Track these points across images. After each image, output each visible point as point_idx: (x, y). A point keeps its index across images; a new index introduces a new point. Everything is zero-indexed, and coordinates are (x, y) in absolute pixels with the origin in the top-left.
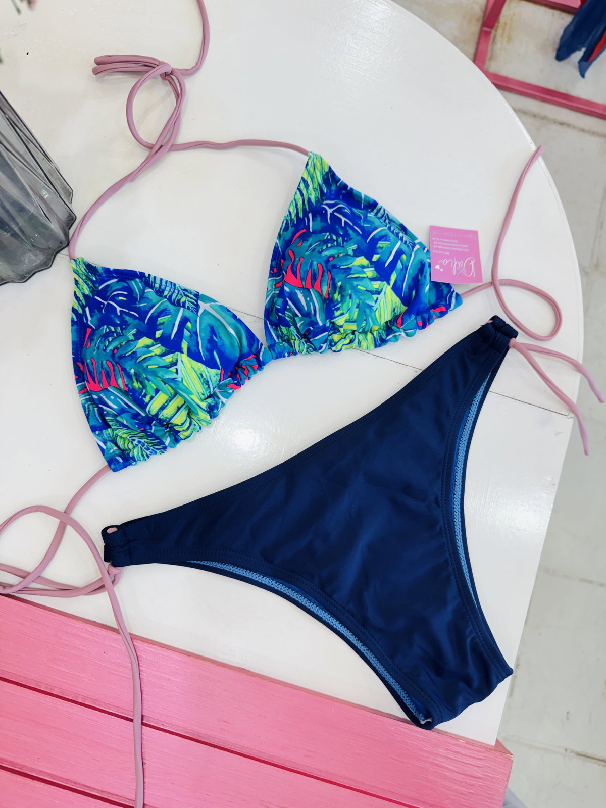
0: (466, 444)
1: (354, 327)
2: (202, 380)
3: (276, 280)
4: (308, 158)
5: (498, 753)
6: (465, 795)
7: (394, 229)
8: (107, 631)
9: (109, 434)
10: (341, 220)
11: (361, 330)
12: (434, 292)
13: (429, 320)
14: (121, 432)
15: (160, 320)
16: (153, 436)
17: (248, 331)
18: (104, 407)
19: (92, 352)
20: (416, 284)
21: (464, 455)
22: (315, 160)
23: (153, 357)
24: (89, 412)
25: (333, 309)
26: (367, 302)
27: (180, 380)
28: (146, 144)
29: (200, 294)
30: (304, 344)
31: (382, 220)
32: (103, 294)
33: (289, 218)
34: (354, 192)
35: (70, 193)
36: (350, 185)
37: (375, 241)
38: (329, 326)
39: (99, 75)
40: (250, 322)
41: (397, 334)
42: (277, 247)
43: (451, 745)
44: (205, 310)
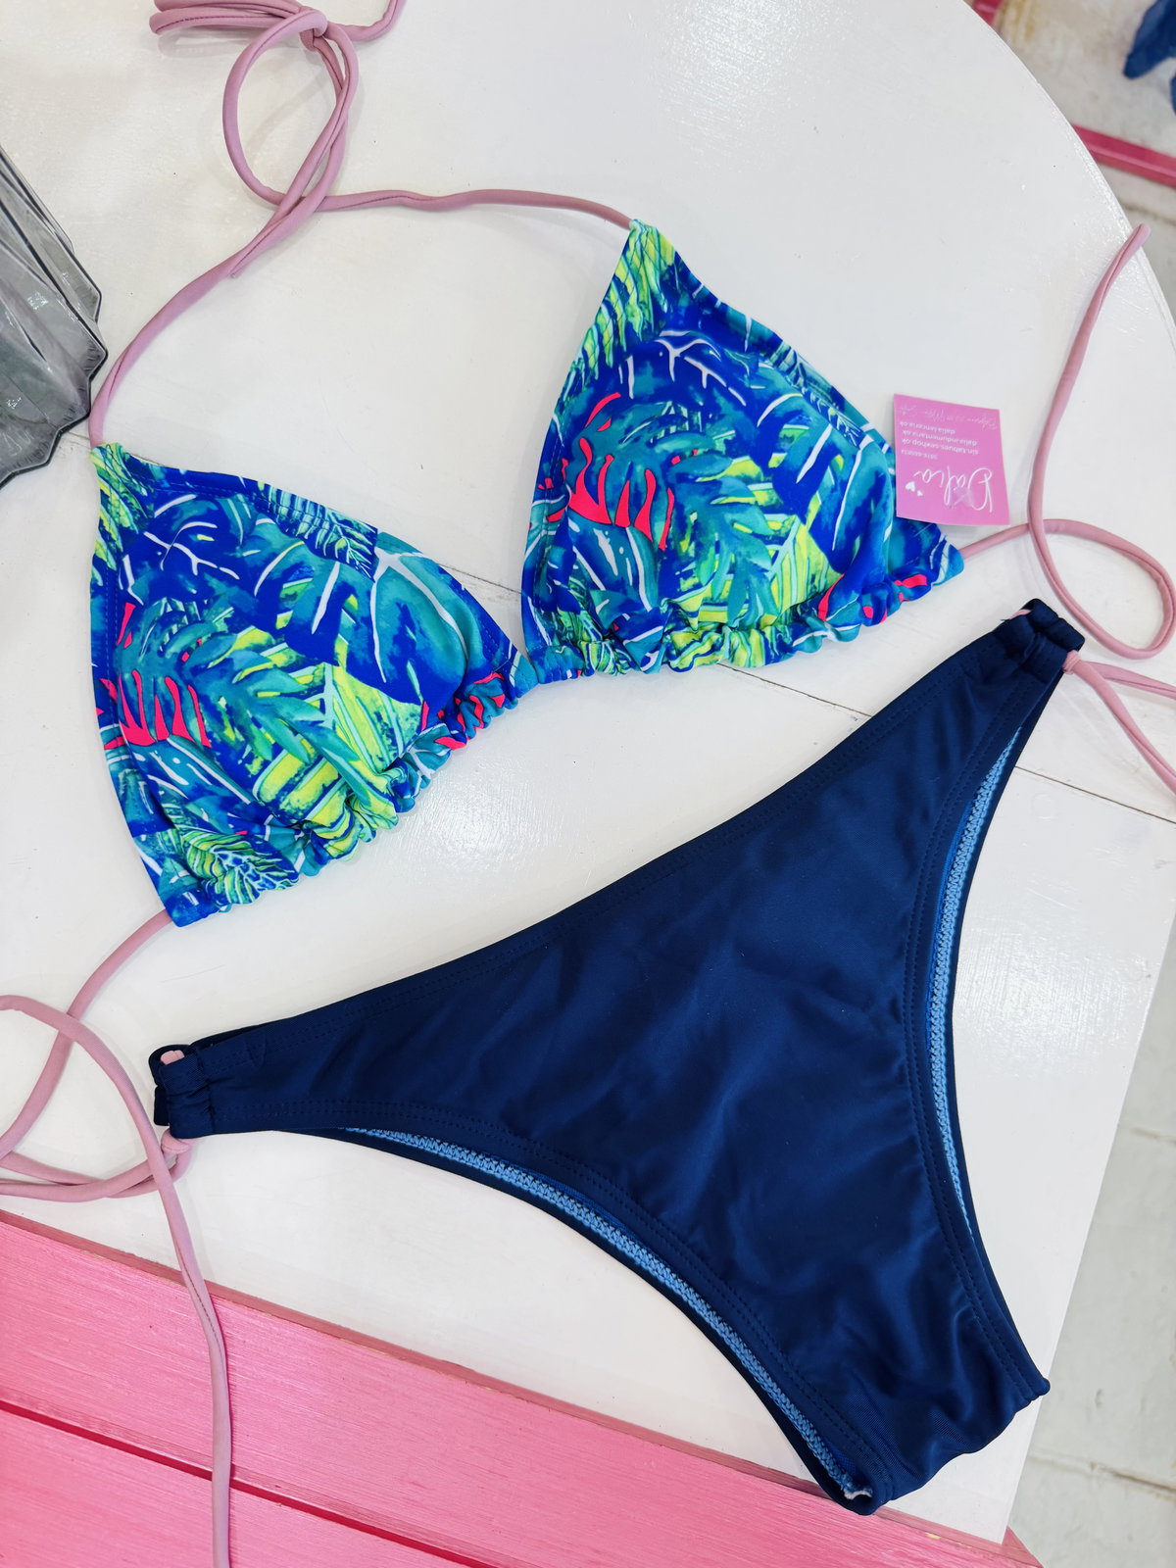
0: (961, 883)
1: (721, 615)
2: (379, 726)
3: (548, 504)
4: (628, 232)
7: (817, 399)
8: (156, 1278)
9: (170, 841)
10: (700, 372)
11: (736, 624)
12: (901, 541)
13: (889, 606)
14: (197, 838)
15: (288, 588)
16: (266, 848)
17: (485, 619)
18: (160, 782)
19: (135, 657)
20: (864, 522)
21: (956, 907)
22: (644, 237)
23: (269, 674)
24: (125, 790)
25: (678, 573)
26: (755, 560)
27: (330, 727)
28: (266, 193)
29: (379, 532)
30: (609, 652)
31: (790, 378)
32: (162, 526)
33: (584, 365)
34: (730, 312)
35: (95, 298)
36: (722, 298)
37: (776, 422)
38: (667, 612)
39: (166, 33)
40: (489, 599)
41: (817, 634)
42: (553, 427)
43: (909, 1546)
44: (389, 569)
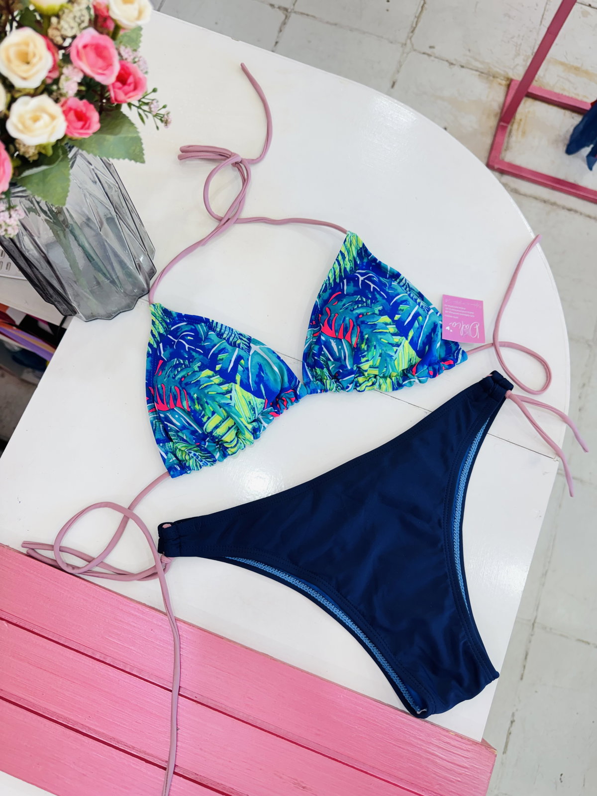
0: (466, 476)
1: (376, 372)
2: (250, 407)
3: (314, 330)
4: (346, 235)
5: (483, 747)
6: (453, 782)
7: (413, 296)
8: (156, 612)
9: (170, 446)
10: (370, 286)
11: (382, 375)
12: (444, 348)
13: (439, 371)
14: (181, 445)
15: (220, 356)
16: (206, 450)
17: (289, 370)
18: (169, 424)
19: (162, 379)
20: (429, 340)
21: (464, 485)
22: (352, 237)
23: (213, 386)
24: (155, 427)
25: (360, 356)
26: (389, 352)
27: (233, 405)
28: (216, 217)
29: (252, 338)
30: (334, 384)
31: (403, 288)
32: (174, 333)
33: (328, 282)
34: (382, 264)
35: (153, 250)
36: (379, 259)
37: (397, 304)
38: (356, 370)
39: (183, 160)
40: (291, 364)
41: (412, 380)
42: (316, 304)
43: (442, 736)
44: (255, 351)
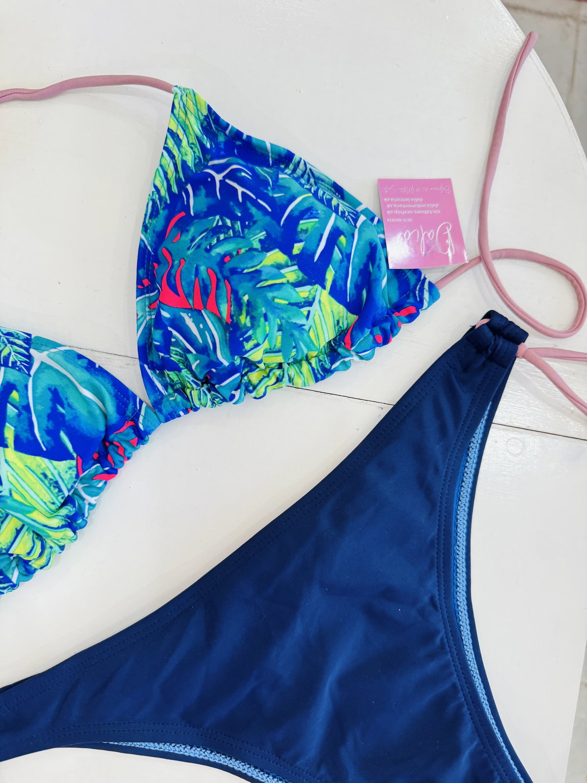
0: (467, 509)
1: (279, 358)
2: (46, 482)
3: (149, 297)
4: (172, 96)
7: (324, 193)
10: (236, 190)
11: (291, 362)
12: (395, 283)
13: (392, 331)
20: (366, 279)
21: (465, 526)
22: (184, 98)
25: (241, 339)
26: (294, 321)
27: (8, 494)
29: (33, 337)
30: (206, 394)
31: (303, 181)
33: (157, 196)
34: (254, 141)
36: (246, 132)
37: (294, 220)
38: (241, 363)
41: (346, 359)
42: (143, 246)
44: (42, 363)
